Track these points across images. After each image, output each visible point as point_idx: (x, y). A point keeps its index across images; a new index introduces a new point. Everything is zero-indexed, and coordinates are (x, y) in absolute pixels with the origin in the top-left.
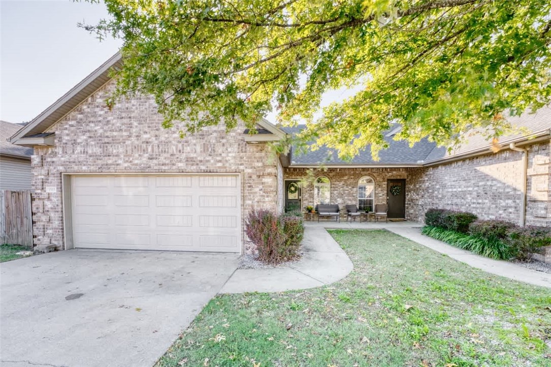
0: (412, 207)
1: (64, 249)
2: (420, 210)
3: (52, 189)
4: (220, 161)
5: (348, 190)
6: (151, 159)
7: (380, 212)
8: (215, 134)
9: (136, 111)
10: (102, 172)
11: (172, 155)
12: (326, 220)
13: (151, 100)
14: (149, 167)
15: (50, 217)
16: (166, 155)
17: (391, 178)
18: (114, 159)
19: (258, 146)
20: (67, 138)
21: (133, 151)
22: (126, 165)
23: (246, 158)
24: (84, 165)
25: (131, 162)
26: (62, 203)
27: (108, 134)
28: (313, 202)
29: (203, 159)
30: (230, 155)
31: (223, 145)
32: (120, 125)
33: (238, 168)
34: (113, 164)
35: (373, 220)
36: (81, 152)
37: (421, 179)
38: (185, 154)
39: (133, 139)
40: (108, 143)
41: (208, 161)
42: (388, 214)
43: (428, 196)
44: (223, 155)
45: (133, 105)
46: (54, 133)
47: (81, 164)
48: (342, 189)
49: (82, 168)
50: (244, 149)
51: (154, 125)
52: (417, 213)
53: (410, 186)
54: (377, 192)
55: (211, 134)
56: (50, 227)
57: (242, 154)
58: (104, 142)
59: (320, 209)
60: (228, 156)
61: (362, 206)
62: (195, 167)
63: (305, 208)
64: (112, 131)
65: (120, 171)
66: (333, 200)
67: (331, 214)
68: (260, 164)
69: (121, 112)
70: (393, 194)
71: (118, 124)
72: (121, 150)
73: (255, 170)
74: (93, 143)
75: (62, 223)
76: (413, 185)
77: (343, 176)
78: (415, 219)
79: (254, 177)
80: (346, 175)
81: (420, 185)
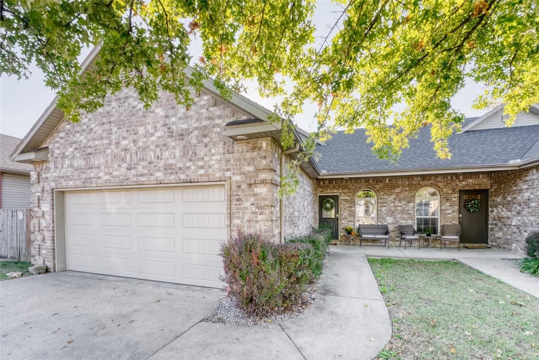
0: (501, 229)
1: (55, 271)
2: (515, 233)
3: (46, 207)
4: (202, 167)
5: (401, 206)
6: (129, 169)
7: (449, 235)
8: (196, 133)
9: (116, 115)
10: (85, 187)
11: (150, 163)
12: (371, 244)
13: (130, 99)
14: (127, 179)
15: (44, 237)
16: (143, 163)
17: (465, 189)
18: (96, 171)
19: (249, 143)
20: (57, 151)
21: (112, 161)
22: (106, 177)
23: (234, 161)
24: (71, 180)
25: (111, 174)
26: (53, 222)
27: (91, 144)
28: (354, 222)
29: (182, 166)
30: (214, 158)
31: (206, 145)
32: (101, 132)
33: (224, 175)
34: (96, 178)
35: (438, 246)
36: (69, 166)
37: (514, 188)
38: (163, 161)
39: (113, 147)
40: (91, 154)
41: (188, 168)
42: (460, 238)
43: (529, 213)
44: (206, 159)
45: (113, 108)
46: (47, 147)
47: (68, 179)
48: (392, 204)
49: (69, 184)
50: (230, 148)
51: (133, 128)
52: (510, 237)
53: (495, 198)
54: (443, 208)
55: (192, 133)
56: (44, 247)
57: (228, 156)
58: (87, 153)
59: (362, 231)
60: (211, 159)
61: (422, 226)
62: (173, 177)
63: (343, 229)
64: (94, 139)
65: (100, 185)
66: (381, 220)
67: (377, 236)
68: (251, 168)
69: (103, 117)
70: (469, 210)
71: (100, 132)
72: (102, 160)
73: (245, 176)
74: (78, 155)
75: (54, 243)
76: (500, 197)
77: (394, 187)
78: (505, 246)
79: (244, 186)
80: (398, 186)
81: (515, 196)
